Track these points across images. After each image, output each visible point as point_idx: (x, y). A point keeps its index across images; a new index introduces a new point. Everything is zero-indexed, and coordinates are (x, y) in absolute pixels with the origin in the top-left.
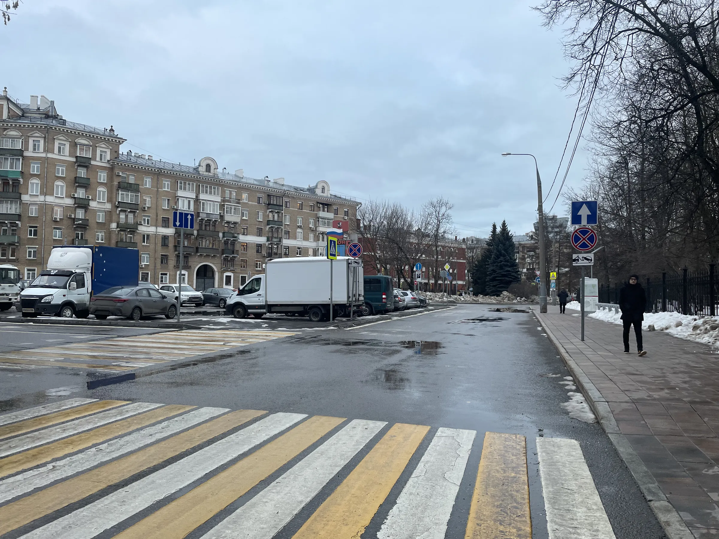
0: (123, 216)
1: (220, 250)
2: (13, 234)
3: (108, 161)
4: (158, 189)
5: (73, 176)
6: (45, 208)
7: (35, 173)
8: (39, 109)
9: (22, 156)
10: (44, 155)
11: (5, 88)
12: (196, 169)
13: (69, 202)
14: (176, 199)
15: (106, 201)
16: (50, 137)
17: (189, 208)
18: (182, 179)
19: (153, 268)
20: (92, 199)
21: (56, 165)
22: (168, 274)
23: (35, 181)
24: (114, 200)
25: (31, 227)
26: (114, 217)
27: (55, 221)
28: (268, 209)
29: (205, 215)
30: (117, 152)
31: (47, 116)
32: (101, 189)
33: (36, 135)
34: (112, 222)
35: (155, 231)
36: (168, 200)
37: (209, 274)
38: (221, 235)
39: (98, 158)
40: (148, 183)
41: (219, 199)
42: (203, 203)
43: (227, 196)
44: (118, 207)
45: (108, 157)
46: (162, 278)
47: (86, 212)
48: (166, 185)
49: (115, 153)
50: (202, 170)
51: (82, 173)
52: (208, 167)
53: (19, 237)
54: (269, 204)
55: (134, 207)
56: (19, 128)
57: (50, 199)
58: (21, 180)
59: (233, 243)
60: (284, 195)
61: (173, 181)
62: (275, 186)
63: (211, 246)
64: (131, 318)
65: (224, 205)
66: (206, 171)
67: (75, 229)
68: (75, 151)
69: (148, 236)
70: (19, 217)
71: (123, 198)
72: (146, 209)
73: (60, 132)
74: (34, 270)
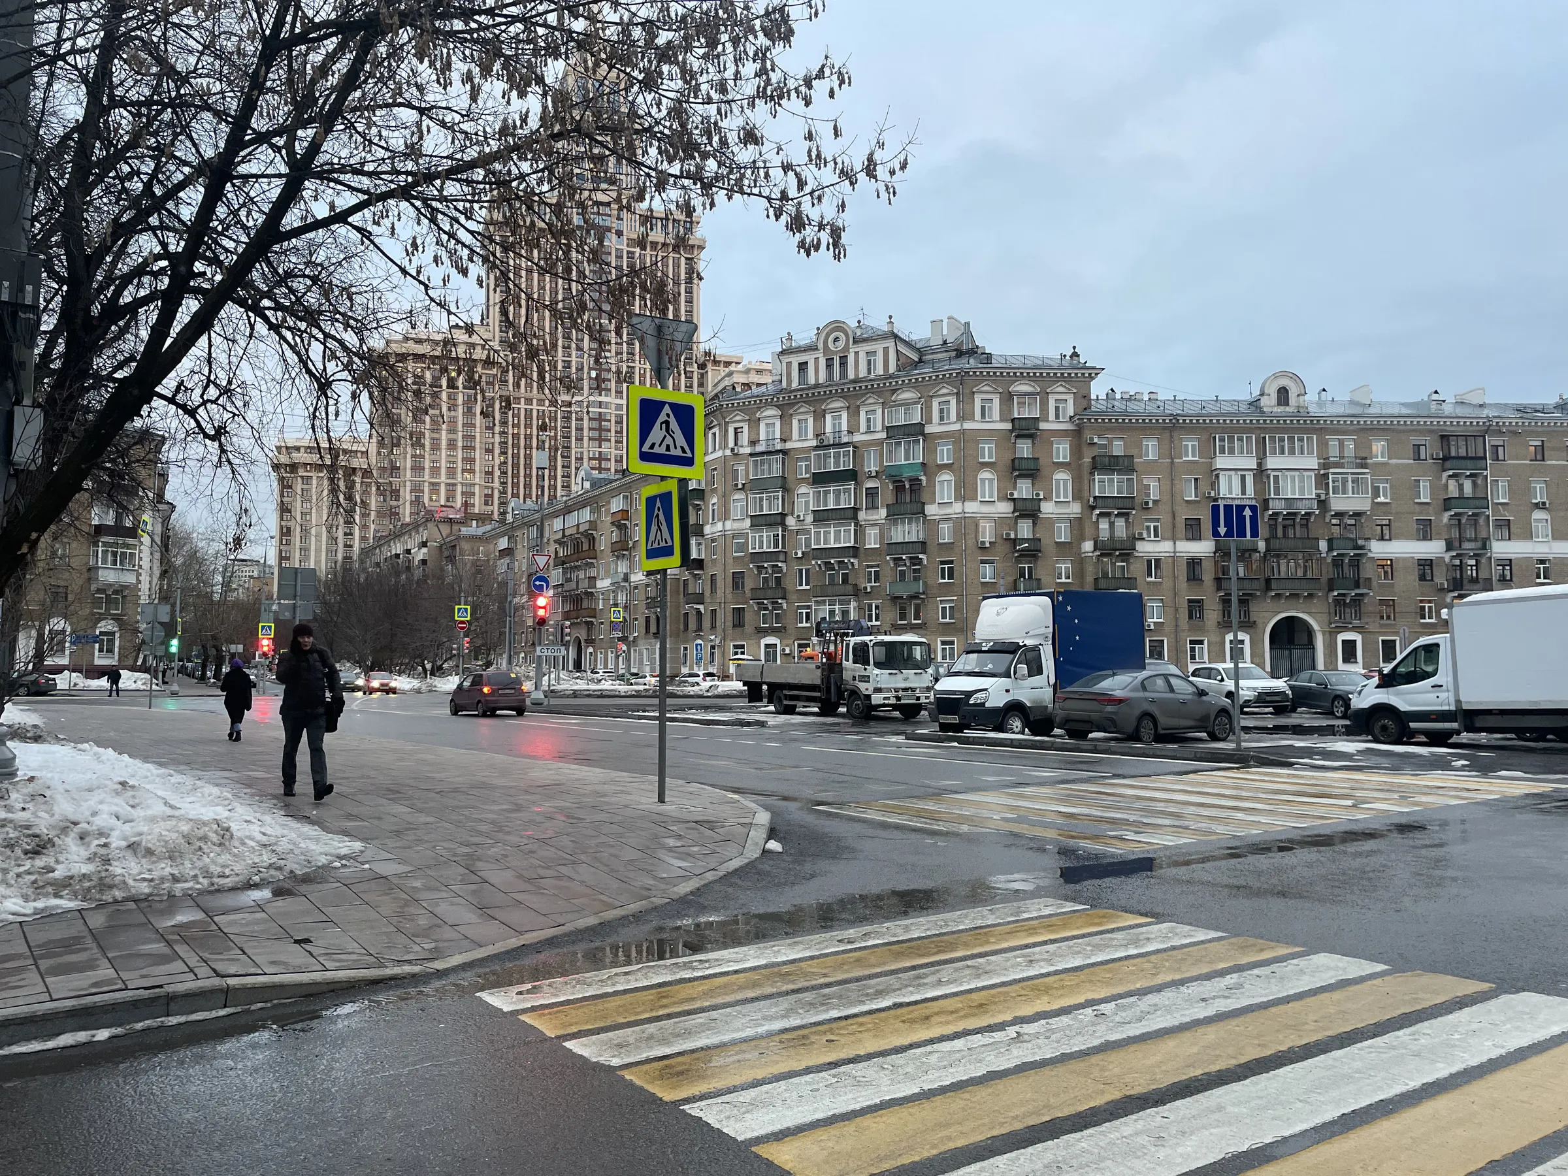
0: (1104, 525)
1: (1324, 579)
2: (915, 579)
3: (1071, 417)
4: (1172, 459)
5: (1007, 457)
6: (965, 525)
7: (945, 462)
8: (945, 343)
9: (923, 434)
10: (957, 427)
11: (890, 317)
12: (1255, 404)
13: (1005, 508)
14: (1213, 475)
15: (1070, 498)
16: (967, 391)
17: (1244, 493)
18: (1224, 430)
19: (1172, 629)
20: (1045, 499)
21: (978, 442)
22: (1206, 642)
23: (946, 477)
24: (1086, 494)
25: (943, 563)
26: (1089, 531)
27: (983, 548)
28: (1444, 470)
29: (1282, 504)
30: (1086, 397)
31: (960, 353)
32: (1061, 476)
33: (944, 391)
34: (1084, 540)
35: (1172, 550)
36: (1196, 480)
37: (1301, 638)
38: (1323, 545)
39: (1052, 416)
40: (1151, 449)
41: (1313, 463)
42: (1276, 478)
43: (1333, 452)
44: (1093, 508)
45: (1071, 411)
46: (1193, 649)
47: (1034, 524)
48: (1190, 449)
49: (1084, 398)
50: (1269, 402)
51: (1025, 449)
52: (1283, 393)
53: (925, 583)
54: (1445, 459)
55: (1125, 503)
56: (916, 385)
57: (971, 507)
58: (923, 478)
59: (1356, 562)
60: (1489, 428)
61: (1205, 437)
62: (1460, 411)
63: (1300, 574)
64: (1135, 737)
65: (1326, 476)
66: (1279, 404)
67: (1017, 560)
68: (1011, 411)
69: (1158, 561)
70: (923, 545)
71: (1102, 489)
72: (1151, 505)
73: (982, 378)
74: (952, 643)
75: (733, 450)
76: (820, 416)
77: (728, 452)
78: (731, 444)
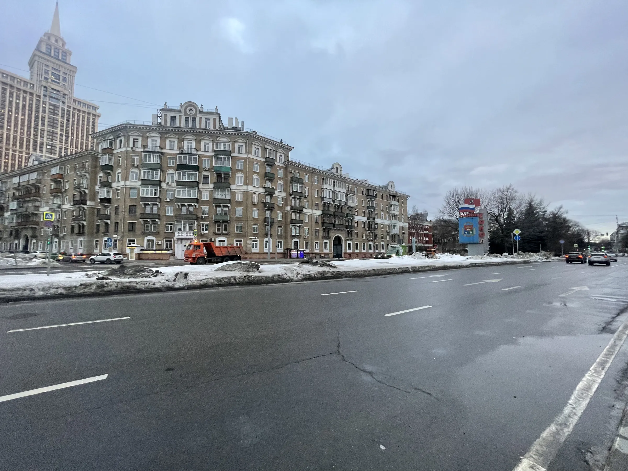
1: (345, 226)
2: (225, 214)
3: (284, 162)
4: (312, 183)
5: (264, 172)
6: (247, 195)
7: (240, 169)
8: (234, 128)
9: (231, 156)
10: (246, 156)
11: (217, 107)
13: (262, 190)
14: (322, 190)
15: (283, 190)
16: (250, 143)
17: (330, 197)
18: (325, 176)
19: (311, 238)
20: (275, 189)
21: (253, 163)
22: (319, 243)
23: (239, 175)
24: (289, 190)
25: (238, 209)
26: (289, 203)
27: (254, 205)
28: (367, 198)
29: (337, 202)
32: (280, 182)
33: (240, 141)
34: (287, 206)
35: (312, 212)
36: (318, 191)
38: (345, 215)
39: (278, 160)
41: (344, 191)
42: (337, 193)
44: (291, 195)
46: (316, 245)
47: (271, 198)
48: (316, 180)
49: (287, 157)
50: (334, 171)
51: (269, 170)
52: (337, 169)
53: (230, 217)
54: (368, 195)
55: (300, 195)
56: (228, 136)
57: (250, 188)
58: (230, 174)
59: (352, 221)
60: (375, 189)
61: (321, 177)
63: (340, 223)
65: (347, 195)
67: (266, 211)
68: (265, 154)
69: (308, 216)
70: (229, 201)
71: (294, 188)
72: (307, 197)
73: (255, 140)
74: (241, 241)
75: (132, 148)
76: (181, 141)
77: (129, 149)
78: (131, 145)
